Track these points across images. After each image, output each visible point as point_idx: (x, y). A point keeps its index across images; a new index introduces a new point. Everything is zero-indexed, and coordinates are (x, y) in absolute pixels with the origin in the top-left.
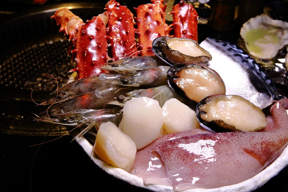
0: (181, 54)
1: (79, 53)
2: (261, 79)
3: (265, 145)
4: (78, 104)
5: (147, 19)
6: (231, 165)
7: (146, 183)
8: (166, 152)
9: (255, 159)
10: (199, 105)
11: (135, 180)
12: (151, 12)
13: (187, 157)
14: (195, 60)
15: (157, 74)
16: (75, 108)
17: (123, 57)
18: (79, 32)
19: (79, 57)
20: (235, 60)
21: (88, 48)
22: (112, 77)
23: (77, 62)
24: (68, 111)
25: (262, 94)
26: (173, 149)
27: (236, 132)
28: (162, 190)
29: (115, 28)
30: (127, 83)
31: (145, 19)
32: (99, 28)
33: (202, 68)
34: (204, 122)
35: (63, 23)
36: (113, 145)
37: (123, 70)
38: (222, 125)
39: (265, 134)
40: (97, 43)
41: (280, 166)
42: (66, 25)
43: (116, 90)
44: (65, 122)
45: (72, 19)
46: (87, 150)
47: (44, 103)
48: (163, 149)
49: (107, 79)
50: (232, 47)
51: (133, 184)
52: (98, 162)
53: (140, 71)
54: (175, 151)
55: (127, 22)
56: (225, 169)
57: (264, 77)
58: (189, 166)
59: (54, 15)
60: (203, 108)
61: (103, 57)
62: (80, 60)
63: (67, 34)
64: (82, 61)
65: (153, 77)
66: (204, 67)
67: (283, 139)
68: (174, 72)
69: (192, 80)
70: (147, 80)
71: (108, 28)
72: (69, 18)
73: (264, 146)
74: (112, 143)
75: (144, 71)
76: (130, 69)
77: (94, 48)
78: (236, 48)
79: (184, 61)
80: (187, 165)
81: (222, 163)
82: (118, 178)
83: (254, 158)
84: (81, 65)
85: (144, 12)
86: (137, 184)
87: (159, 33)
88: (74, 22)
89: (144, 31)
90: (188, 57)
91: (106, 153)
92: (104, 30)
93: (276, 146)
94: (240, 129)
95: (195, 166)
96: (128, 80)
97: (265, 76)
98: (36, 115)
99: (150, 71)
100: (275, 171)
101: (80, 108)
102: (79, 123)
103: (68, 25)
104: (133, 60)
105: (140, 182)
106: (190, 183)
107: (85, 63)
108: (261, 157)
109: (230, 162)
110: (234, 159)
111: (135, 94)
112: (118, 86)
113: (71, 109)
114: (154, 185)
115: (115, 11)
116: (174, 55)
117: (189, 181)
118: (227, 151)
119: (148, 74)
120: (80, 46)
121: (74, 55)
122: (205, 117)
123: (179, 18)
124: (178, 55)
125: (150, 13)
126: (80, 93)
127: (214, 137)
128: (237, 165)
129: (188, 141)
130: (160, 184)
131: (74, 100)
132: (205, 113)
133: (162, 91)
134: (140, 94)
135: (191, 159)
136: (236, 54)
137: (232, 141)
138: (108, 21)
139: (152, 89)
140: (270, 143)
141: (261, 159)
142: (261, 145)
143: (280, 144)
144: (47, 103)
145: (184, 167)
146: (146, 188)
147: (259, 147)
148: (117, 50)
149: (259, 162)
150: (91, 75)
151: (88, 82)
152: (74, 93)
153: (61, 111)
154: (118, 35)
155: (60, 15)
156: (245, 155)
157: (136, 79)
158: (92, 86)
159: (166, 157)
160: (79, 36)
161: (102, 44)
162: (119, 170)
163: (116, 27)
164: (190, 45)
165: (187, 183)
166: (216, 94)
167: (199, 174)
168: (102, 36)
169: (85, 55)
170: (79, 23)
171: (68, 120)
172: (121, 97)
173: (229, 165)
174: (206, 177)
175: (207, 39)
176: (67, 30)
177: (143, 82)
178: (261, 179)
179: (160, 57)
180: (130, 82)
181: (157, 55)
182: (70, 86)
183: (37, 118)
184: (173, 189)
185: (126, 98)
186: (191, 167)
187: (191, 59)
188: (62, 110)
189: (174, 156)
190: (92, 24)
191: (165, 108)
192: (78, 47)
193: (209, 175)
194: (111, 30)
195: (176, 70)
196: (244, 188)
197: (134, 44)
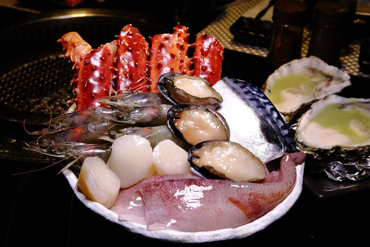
0: (186, 94)
1: (80, 83)
2: (275, 128)
3: (254, 196)
4: (69, 136)
5: (161, 51)
6: (212, 212)
7: (120, 219)
8: (149, 193)
9: (240, 209)
10: (193, 149)
11: (110, 214)
12: (167, 43)
13: (168, 199)
14: (201, 102)
15: (157, 113)
16: (66, 140)
17: (127, 91)
18: (83, 61)
19: (80, 87)
20: (249, 105)
21: (90, 79)
22: (109, 111)
23: (77, 93)
24: (58, 142)
25: (272, 144)
26: (156, 190)
27: (225, 180)
28: (135, 227)
29: (124, 59)
30: (122, 119)
31: (159, 51)
32: (104, 58)
33: (206, 110)
34: (195, 167)
35: (69, 48)
36: (94, 179)
37: (121, 105)
38: (212, 171)
39: (256, 185)
40: (100, 74)
41: (268, 220)
42: (72, 51)
43: (110, 126)
44: (52, 153)
45: (79, 45)
46: (72, 184)
47: (37, 132)
48: (146, 189)
49: (103, 113)
50: (251, 90)
51: (108, 219)
52: (80, 196)
53: (138, 108)
54: (157, 192)
55: (138, 52)
56: (204, 215)
57: (280, 127)
58: (168, 208)
59: (61, 39)
60: (196, 152)
61: (105, 90)
62: (80, 91)
63: (72, 61)
64: (82, 92)
65: (151, 115)
66: (209, 109)
67: (277, 193)
68: (176, 112)
69: (192, 123)
70: (144, 118)
71: (115, 58)
72: (76, 44)
73: (252, 197)
74: (93, 177)
75: (143, 108)
76: (128, 105)
77: (96, 79)
78: (256, 91)
79: (189, 102)
80: (166, 207)
81: (202, 209)
82: (95, 212)
83: (238, 208)
84: (81, 97)
85: (159, 42)
86: (112, 220)
87: (172, 67)
88: (81, 48)
89: (156, 64)
90: (193, 98)
91: (87, 186)
92: (110, 60)
93: (267, 199)
94: (230, 178)
95: (173, 208)
96: (123, 117)
97: (283, 125)
98: (27, 144)
99: (149, 108)
100: (261, 225)
101: (71, 141)
102: (67, 155)
103: (74, 51)
104: (135, 96)
105: (115, 217)
106: (165, 225)
107: (85, 94)
108: (246, 208)
109: (210, 209)
110: (215, 207)
111: (129, 132)
112: (112, 122)
113: (62, 141)
114: (128, 222)
115: (126, 40)
116: (179, 94)
117: (164, 222)
118: (210, 198)
119: (146, 111)
120: (82, 76)
121: (75, 85)
122: (196, 161)
123: (200, 52)
124: (183, 95)
125: (165, 44)
126: (73, 125)
127: (199, 183)
128: (218, 213)
129: (172, 184)
130: (134, 222)
131: (67, 132)
132: (198, 158)
133: (159, 131)
134: (134, 132)
135: (171, 201)
136: (253, 98)
137: (218, 188)
138: (117, 50)
139: (149, 128)
140: (260, 195)
141: (246, 211)
142: (249, 197)
143: (272, 198)
144: (39, 133)
145: (163, 208)
146: (120, 224)
147: (246, 198)
148: (122, 82)
149: (244, 213)
150: (90, 107)
151: (83, 115)
152: (67, 125)
153: (51, 142)
154: (126, 67)
155: (67, 39)
156: (229, 204)
157: (132, 116)
158: (87, 119)
159: (148, 197)
160: (82, 65)
161: (105, 75)
162: (97, 204)
163: (125, 57)
164: (200, 85)
165: (162, 224)
166: (215, 139)
167: (176, 217)
168: (107, 67)
169: (86, 86)
170: (86, 50)
171: (55, 151)
172: (112, 133)
173: (209, 211)
174: (182, 220)
175: (225, 78)
176: (73, 57)
177: (139, 120)
178: (244, 231)
179: (165, 95)
180: (125, 118)
181: (161, 92)
182: (65, 117)
183: (27, 146)
184: (147, 228)
185: (117, 135)
186: (169, 209)
187: (196, 100)
188: (53, 141)
189: (155, 197)
190: (97, 53)
191: (157, 148)
192: (80, 77)
193: (186, 219)
194: (118, 60)
195: (177, 110)
196: (218, 236)
197: (142, 77)
